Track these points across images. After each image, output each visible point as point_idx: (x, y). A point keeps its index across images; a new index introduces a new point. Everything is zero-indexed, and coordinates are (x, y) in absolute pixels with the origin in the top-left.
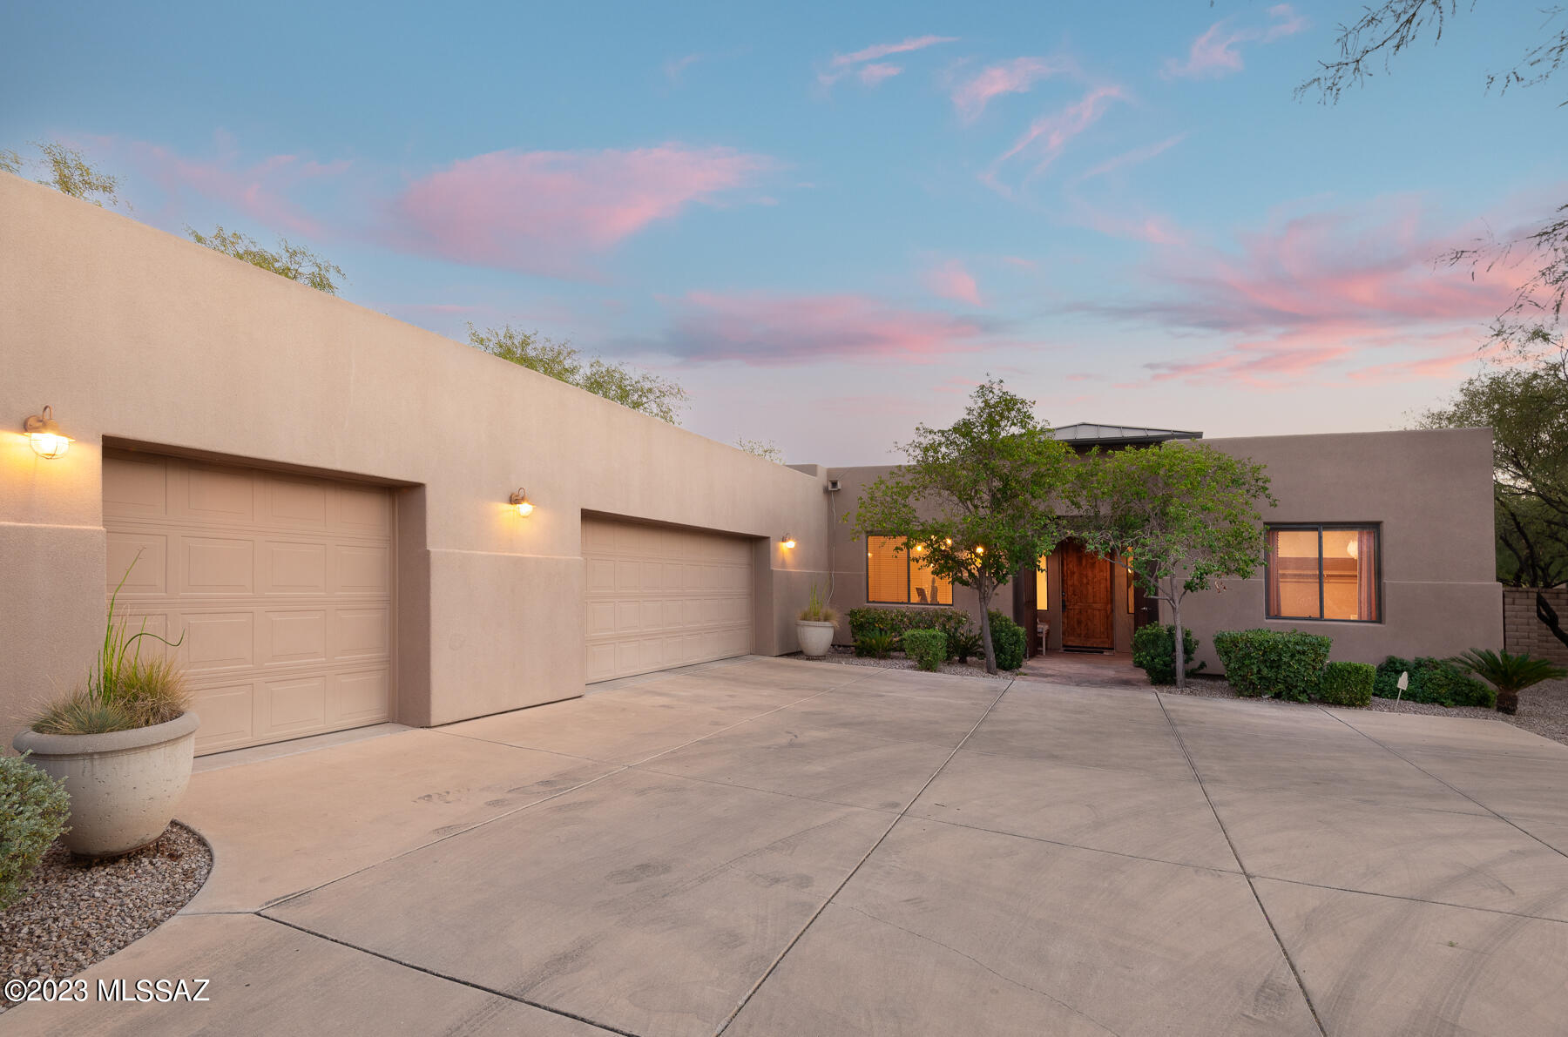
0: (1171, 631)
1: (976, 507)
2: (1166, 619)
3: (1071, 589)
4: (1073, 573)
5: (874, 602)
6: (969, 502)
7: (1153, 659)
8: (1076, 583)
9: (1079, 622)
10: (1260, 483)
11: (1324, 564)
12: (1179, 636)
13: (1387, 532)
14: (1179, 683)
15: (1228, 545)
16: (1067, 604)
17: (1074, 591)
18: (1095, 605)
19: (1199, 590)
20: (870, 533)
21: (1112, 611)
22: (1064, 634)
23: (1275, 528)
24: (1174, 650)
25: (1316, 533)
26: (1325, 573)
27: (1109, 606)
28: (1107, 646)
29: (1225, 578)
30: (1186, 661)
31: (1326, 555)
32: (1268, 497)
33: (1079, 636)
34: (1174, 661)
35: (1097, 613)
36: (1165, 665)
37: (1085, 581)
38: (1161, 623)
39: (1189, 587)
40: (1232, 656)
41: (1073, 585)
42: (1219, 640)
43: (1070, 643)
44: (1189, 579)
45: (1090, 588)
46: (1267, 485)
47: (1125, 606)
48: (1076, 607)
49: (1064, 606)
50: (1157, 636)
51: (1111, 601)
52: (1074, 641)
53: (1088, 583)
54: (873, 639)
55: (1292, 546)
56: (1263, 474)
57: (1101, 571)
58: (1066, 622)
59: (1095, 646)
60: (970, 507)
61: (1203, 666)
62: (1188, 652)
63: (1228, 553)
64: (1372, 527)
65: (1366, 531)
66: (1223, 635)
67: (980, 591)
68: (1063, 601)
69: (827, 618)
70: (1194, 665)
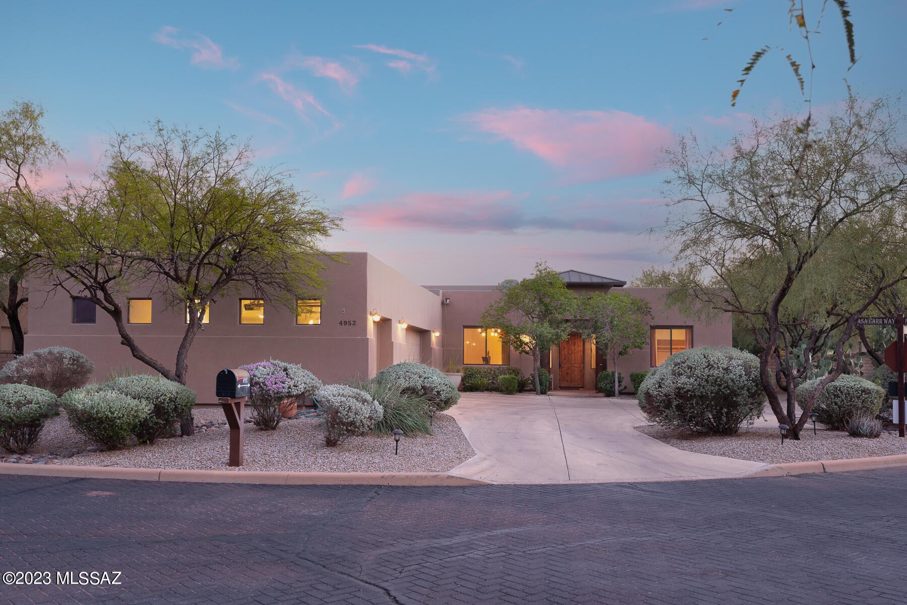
0: (613, 374)
1: (533, 318)
2: (610, 370)
3: (563, 356)
4: (564, 348)
5: (467, 364)
6: (529, 315)
7: (606, 385)
8: (566, 353)
9: (567, 374)
10: (648, 310)
11: (673, 343)
12: (617, 375)
13: (695, 329)
14: (616, 395)
15: (635, 336)
16: (561, 364)
17: (565, 357)
18: (575, 365)
19: (625, 355)
20: (465, 327)
21: (584, 367)
22: (559, 380)
23: (654, 328)
24: (614, 381)
25: (670, 330)
26: (673, 347)
27: (582, 365)
28: (581, 386)
29: (634, 350)
30: (619, 386)
31: (673, 339)
32: (651, 315)
33: (567, 381)
34: (614, 386)
35: (576, 369)
36: (611, 388)
37: (570, 352)
38: (608, 371)
39: (620, 353)
40: (636, 381)
41: (565, 354)
42: (631, 376)
43: (562, 385)
44: (621, 350)
45: (573, 356)
46: (651, 310)
47: (590, 365)
48: (566, 366)
49: (560, 366)
50: (608, 375)
51: (583, 362)
52: (564, 384)
53: (572, 353)
55: (661, 335)
56: (649, 305)
57: (578, 347)
58: (561, 373)
59: (575, 386)
60: (530, 317)
61: (625, 388)
62: (620, 382)
63: (635, 340)
64: (690, 328)
65: (688, 330)
66: (633, 373)
67: (534, 357)
68: (560, 363)
69: (458, 371)
70: (622, 388)
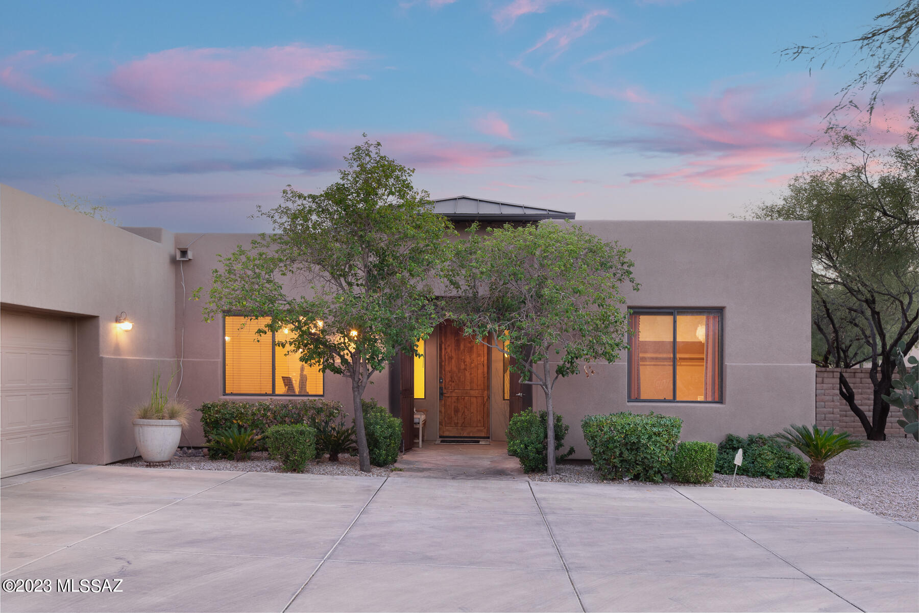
0: (544, 416)
1: (350, 284)
2: (538, 404)
3: (449, 375)
4: (451, 358)
5: (232, 394)
6: (342, 279)
7: (526, 447)
8: (455, 369)
9: (456, 410)
10: (625, 267)
11: (677, 347)
12: (551, 422)
13: (728, 314)
14: (550, 470)
15: (597, 329)
16: (445, 391)
17: (452, 378)
18: (472, 392)
19: (570, 374)
20: (228, 313)
21: (489, 397)
22: (441, 423)
23: (638, 311)
24: (546, 437)
25: (672, 317)
26: (678, 356)
27: (486, 392)
28: (483, 435)
30: (557, 447)
31: (679, 338)
32: (632, 281)
33: (456, 424)
34: (545, 448)
35: (474, 400)
36: (538, 452)
37: (463, 367)
38: (534, 409)
39: (561, 371)
40: (598, 439)
41: (451, 372)
42: (586, 425)
43: (447, 434)
44: (561, 363)
45: (467, 374)
46: (631, 269)
47: (501, 394)
48: (454, 394)
49: (441, 394)
51: (488, 386)
52: (451, 431)
53: (465, 369)
54: (229, 437)
55: (651, 330)
56: (628, 257)
57: (479, 355)
58: (443, 410)
59: (471, 435)
60: (344, 284)
61: (572, 451)
62: (558, 437)
63: (596, 337)
64: (717, 313)
65: (711, 316)
66: (590, 419)
67: (354, 379)
68: (441, 388)
69: (172, 416)
70: (564, 451)
